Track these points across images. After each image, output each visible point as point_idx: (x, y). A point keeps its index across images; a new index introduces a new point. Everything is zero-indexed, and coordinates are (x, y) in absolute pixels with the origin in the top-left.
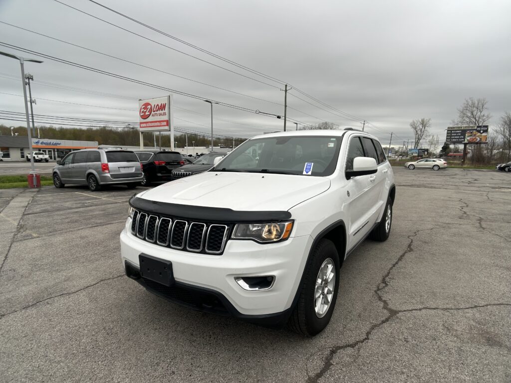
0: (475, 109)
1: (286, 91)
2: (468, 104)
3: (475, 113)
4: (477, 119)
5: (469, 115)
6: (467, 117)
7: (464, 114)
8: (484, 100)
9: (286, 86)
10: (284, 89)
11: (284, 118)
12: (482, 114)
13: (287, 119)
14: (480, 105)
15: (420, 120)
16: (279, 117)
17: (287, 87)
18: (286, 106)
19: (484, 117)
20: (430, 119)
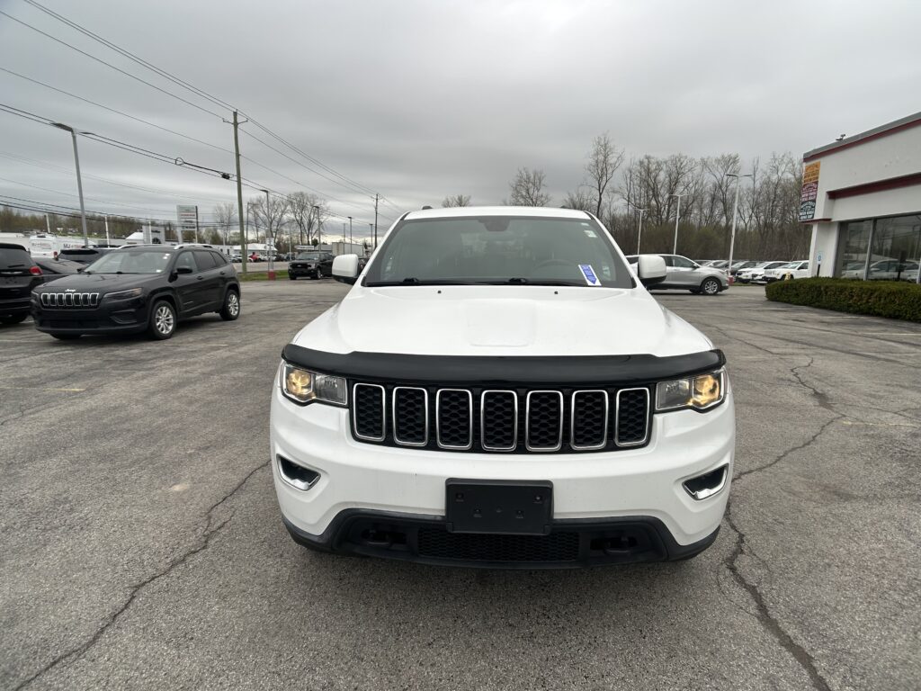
0: (531, 185)
1: (236, 124)
2: (521, 177)
3: (531, 191)
4: (534, 200)
5: (524, 193)
6: (522, 196)
7: (518, 192)
8: (541, 173)
9: (235, 114)
10: (232, 121)
11: (235, 178)
12: (540, 193)
13: (242, 181)
14: (537, 181)
15: (457, 198)
16: (226, 176)
17: (238, 117)
18: (238, 155)
19: (543, 199)
20: (470, 197)
